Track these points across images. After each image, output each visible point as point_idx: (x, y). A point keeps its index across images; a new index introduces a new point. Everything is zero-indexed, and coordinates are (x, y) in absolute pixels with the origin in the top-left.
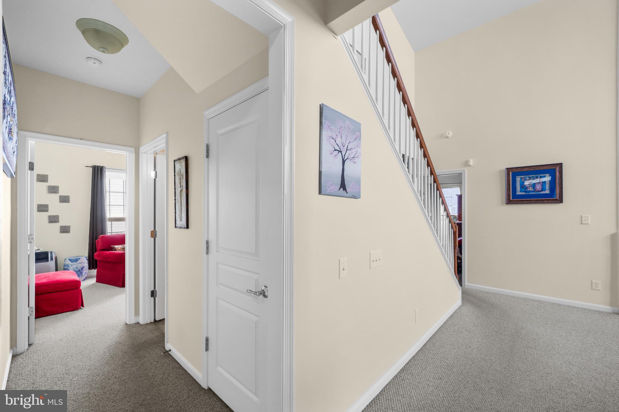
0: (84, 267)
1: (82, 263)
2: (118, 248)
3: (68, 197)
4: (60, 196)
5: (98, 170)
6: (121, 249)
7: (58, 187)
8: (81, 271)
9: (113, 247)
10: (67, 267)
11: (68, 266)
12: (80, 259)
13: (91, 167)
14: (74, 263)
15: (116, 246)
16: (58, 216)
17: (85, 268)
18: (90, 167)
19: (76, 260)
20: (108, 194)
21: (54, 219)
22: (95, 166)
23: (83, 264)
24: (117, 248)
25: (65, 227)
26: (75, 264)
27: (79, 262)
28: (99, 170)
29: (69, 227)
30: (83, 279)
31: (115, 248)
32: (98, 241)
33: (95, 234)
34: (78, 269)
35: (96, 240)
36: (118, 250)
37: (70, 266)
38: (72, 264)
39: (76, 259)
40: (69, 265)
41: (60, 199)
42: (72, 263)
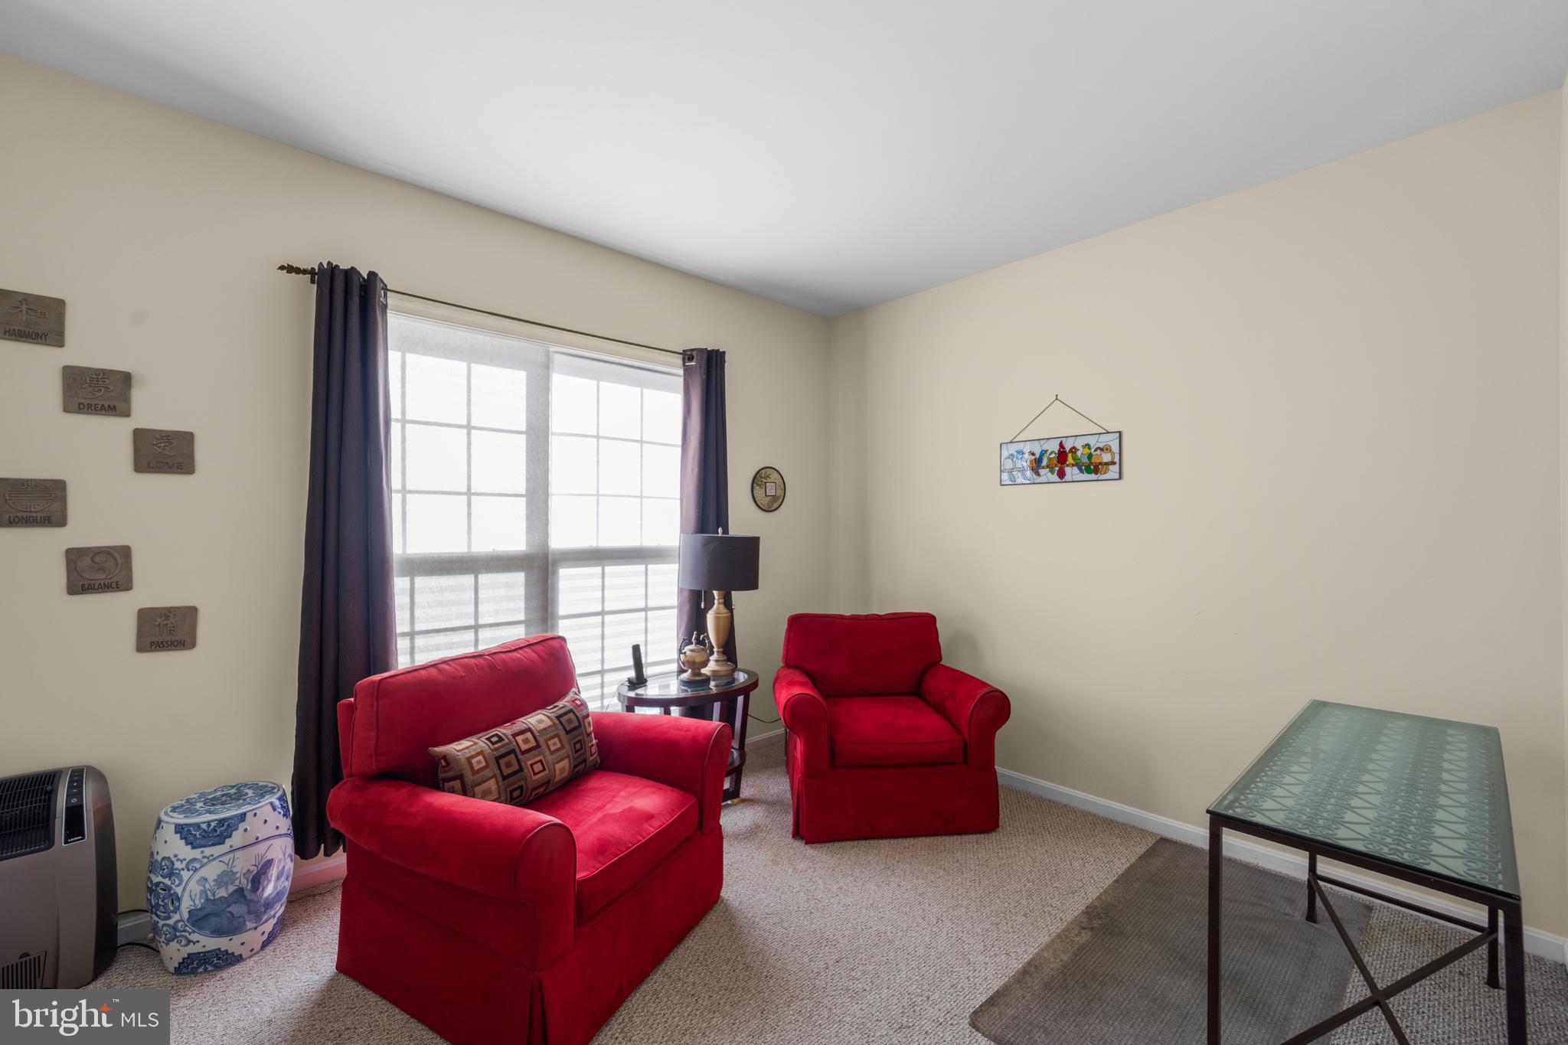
0: (270, 863)
1: (258, 841)
2: (474, 761)
3: (187, 439)
4: (139, 435)
5: (347, 292)
6: (487, 766)
7: (125, 380)
8: (249, 896)
9: (445, 757)
10: (167, 881)
11: (170, 875)
12: (242, 817)
13: (312, 272)
14: (208, 851)
15: (460, 748)
16: (125, 552)
17: (274, 872)
18: (305, 272)
19: (220, 833)
20: (395, 429)
21: (103, 570)
22: (333, 269)
23: (261, 848)
24: (469, 759)
25: (167, 617)
26: (211, 859)
27: (237, 839)
28: (356, 290)
29: (190, 614)
30: (265, 937)
31: (456, 760)
32: (350, 705)
33: (330, 655)
34: (231, 889)
35: (337, 698)
36: (474, 772)
37: (185, 875)
38: (194, 860)
39: (221, 822)
40: (178, 865)
41: (137, 450)
42: (197, 853)
